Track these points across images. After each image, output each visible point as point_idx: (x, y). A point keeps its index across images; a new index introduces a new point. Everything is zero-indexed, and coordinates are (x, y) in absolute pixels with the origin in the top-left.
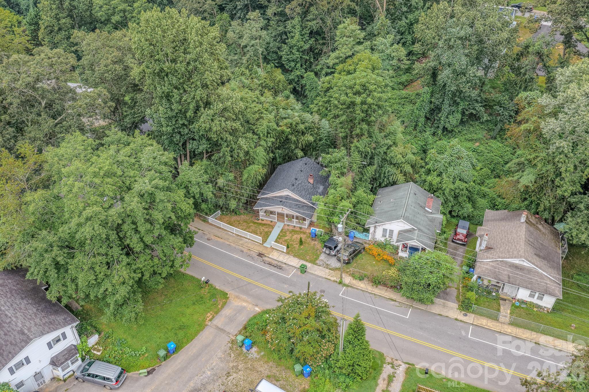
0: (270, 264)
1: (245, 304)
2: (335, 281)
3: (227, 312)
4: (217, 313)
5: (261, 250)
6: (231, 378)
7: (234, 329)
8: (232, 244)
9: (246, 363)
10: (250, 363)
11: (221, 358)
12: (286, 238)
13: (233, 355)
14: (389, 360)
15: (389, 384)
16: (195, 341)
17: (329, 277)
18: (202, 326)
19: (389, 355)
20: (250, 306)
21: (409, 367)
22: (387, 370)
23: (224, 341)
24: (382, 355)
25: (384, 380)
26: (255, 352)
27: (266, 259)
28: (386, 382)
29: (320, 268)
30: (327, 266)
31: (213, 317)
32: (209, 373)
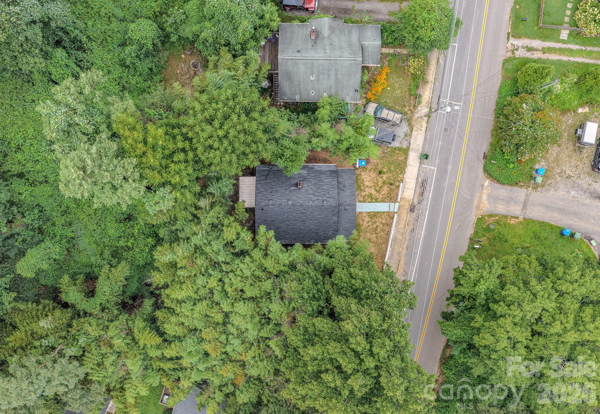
0: (422, 194)
1: (485, 197)
2: (427, 123)
3: (501, 209)
4: (506, 217)
5: (405, 211)
6: (571, 174)
7: (520, 193)
8: (405, 245)
9: (553, 168)
10: (552, 165)
11: (555, 190)
12: (373, 192)
13: (550, 182)
14: (509, 54)
15: (537, 50)
16: (546, 220)
17: (424, 129)
18: (528, 222)
19: (503, 54)
20: (485, 191)
21: (512, 36)
22: (521, 53)
23: (536, 196)
24: (506, 61)
25: (533, 54)
26: (539, 165)
27: (416, 202)
28: (534, 52)
29: (412, 141)
30: (408, 135)
31: (512, 217)
32: (573, 193)
